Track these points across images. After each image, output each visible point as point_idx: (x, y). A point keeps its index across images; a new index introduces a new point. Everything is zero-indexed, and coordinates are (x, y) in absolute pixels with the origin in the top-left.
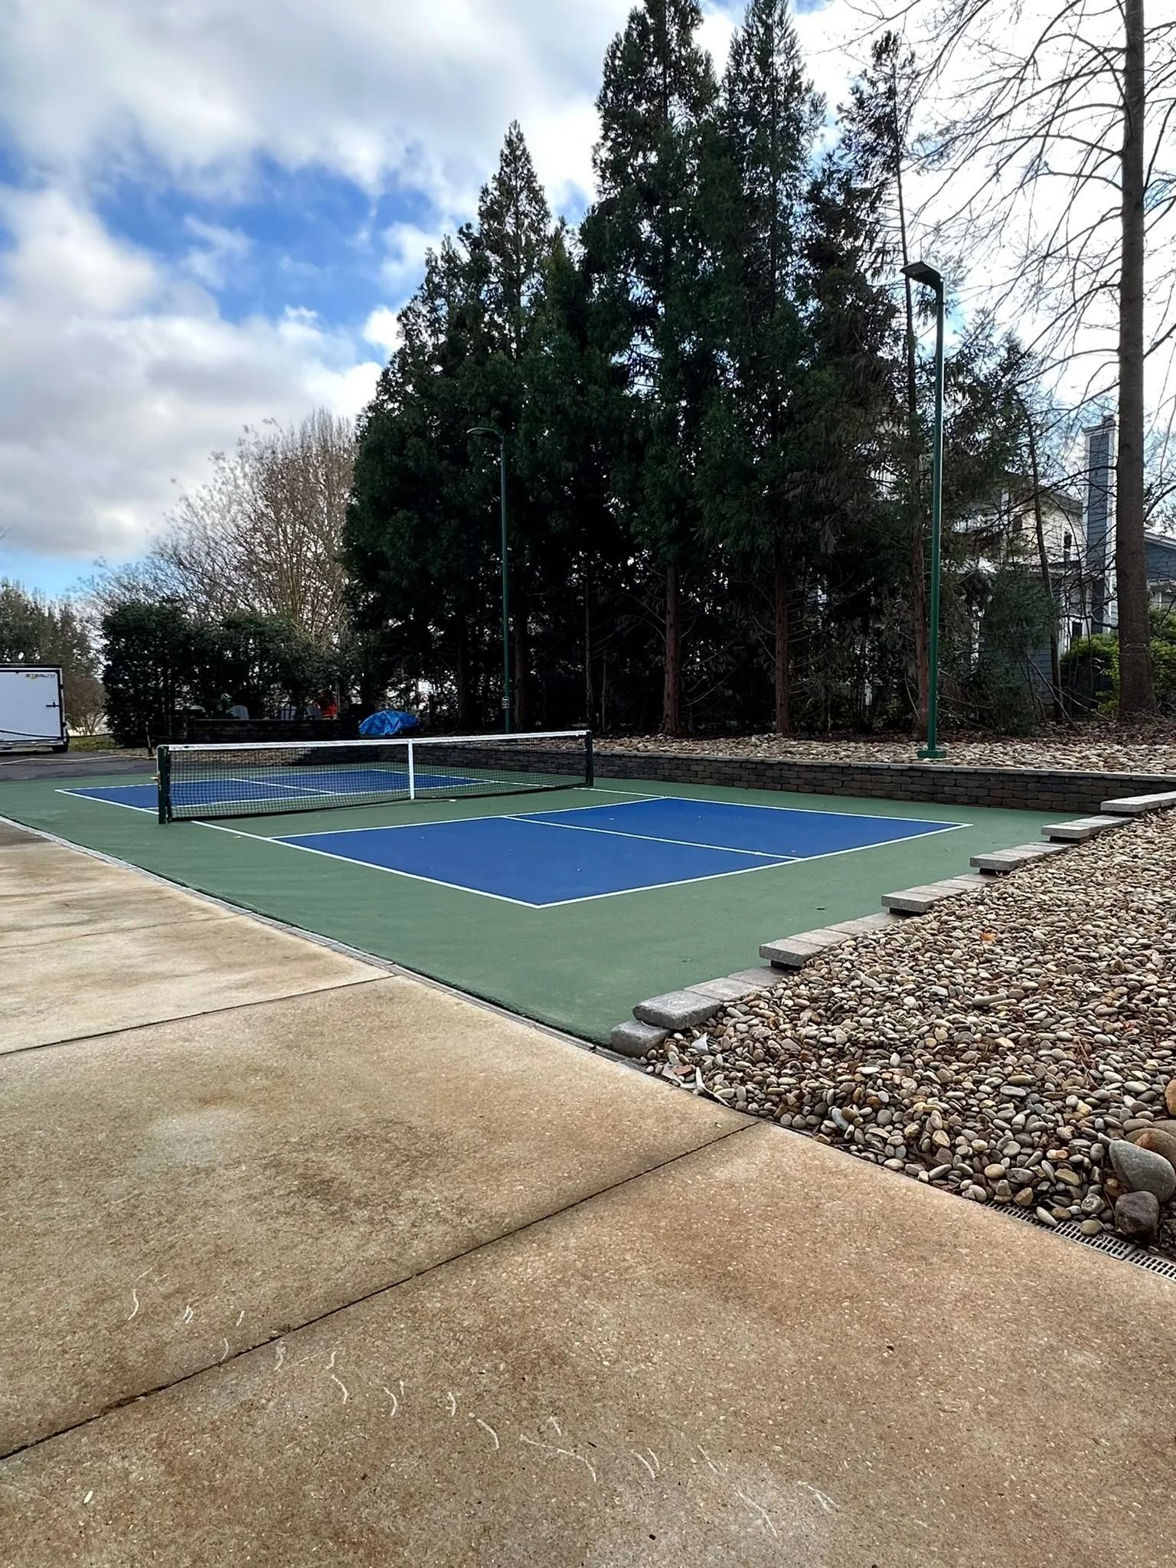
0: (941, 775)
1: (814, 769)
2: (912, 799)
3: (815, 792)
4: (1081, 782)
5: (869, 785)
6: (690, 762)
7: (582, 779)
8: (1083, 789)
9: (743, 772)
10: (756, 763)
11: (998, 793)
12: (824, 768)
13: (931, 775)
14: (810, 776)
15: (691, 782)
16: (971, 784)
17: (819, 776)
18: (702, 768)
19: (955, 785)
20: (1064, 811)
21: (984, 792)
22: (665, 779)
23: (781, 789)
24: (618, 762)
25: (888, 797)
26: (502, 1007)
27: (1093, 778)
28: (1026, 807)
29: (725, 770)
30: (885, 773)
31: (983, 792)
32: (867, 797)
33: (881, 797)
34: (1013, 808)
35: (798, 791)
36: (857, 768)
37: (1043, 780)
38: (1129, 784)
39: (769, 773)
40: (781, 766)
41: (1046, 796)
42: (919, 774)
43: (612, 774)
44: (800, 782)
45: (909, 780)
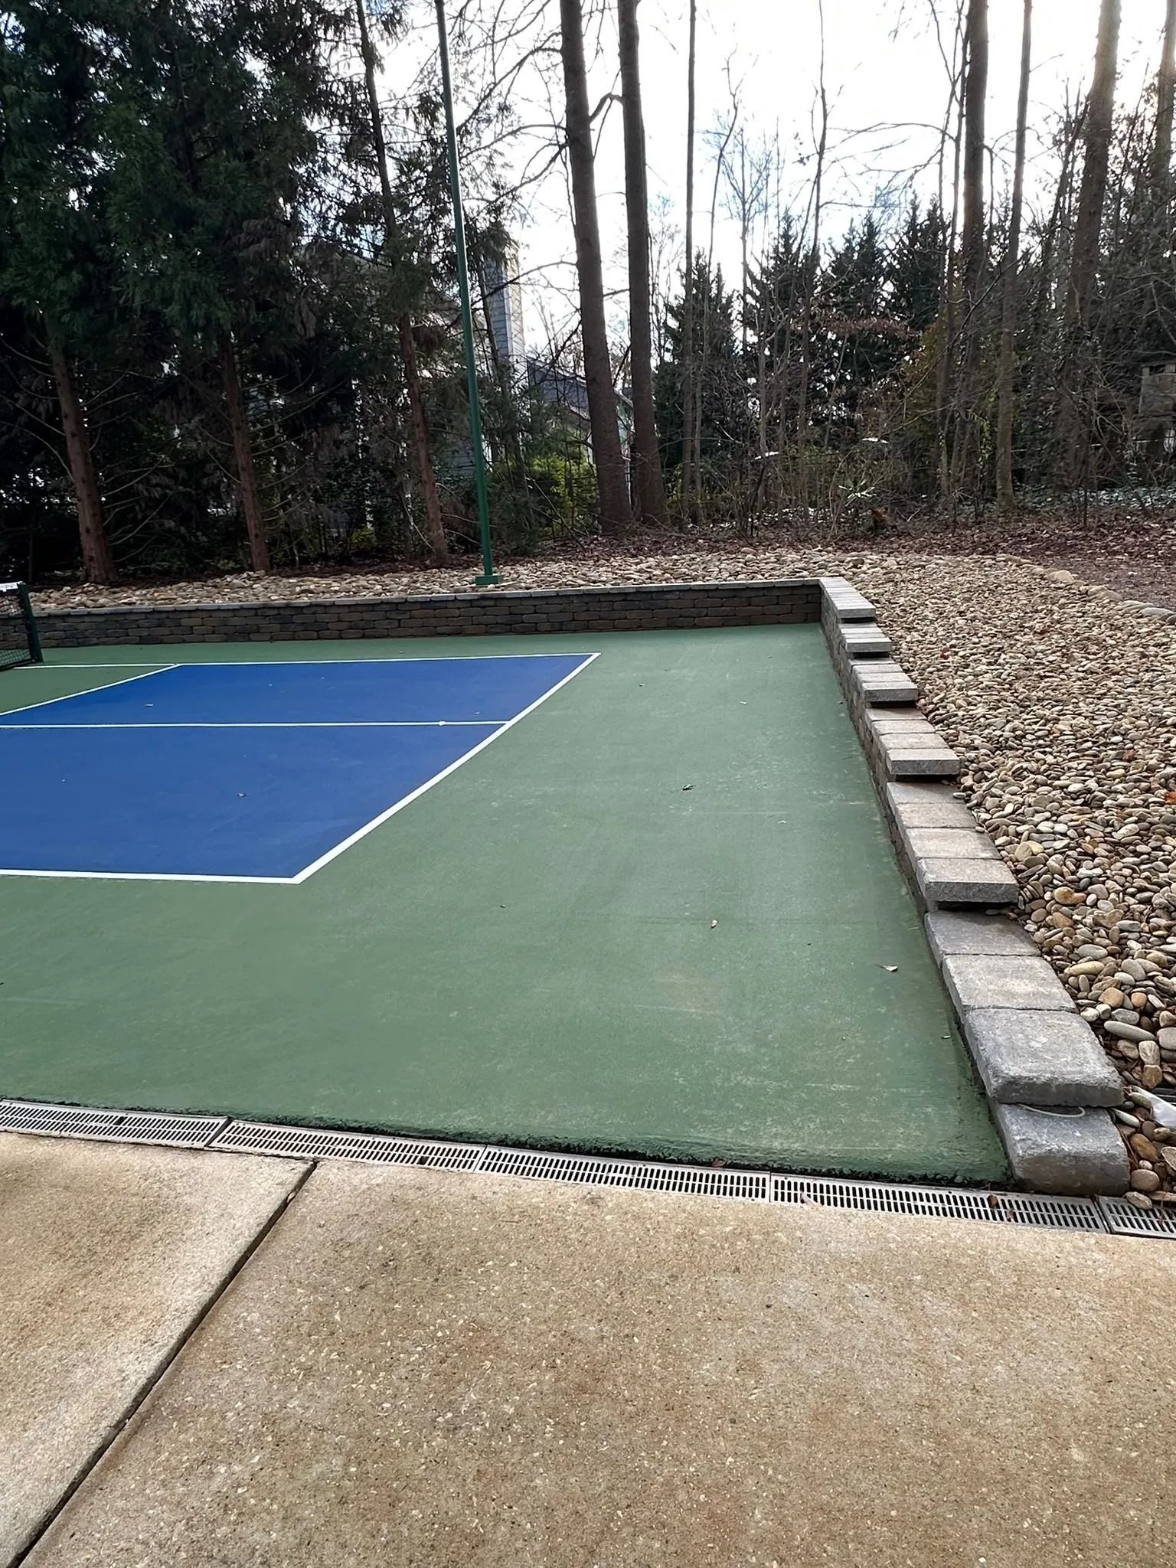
0: (519, 601)
1: (361, 609)
2: (486, 633)
3: (364, 637)
4: (668, 596)
5: (433, 622)
6: (179, 616)
7: (25, 654)
8: (671, 604)
9: (258, 621)
10: (279, 608)
11: (583, 616)
12: (371, 606)
13: (505, 603)
14: (355, 617)
15: (184, 642)
16: (552, 608)
17: (367, 616)
18: (198, 621)
19: (535, 613)
20: (655, 628)
21: (569, 616)
22: (143, 641)
23: (319, 638)
24: (60, 624)
25: (459, 632)
26: (643, 1157)
27: (680, 591)
28: (615, 629)
29: (237, 621)
30: (450, 605)
31: (567, 617)
32: (432, 636)
33: (449, 635)
34: (601, 631)
35: (341, 638)
36: (416, 602)
37: (629, 598)
38: (718, 594)
39: (298, 619)
40: (314, 609)
41: (634, 615)
42: (492, 603)
43: (54, 643)
44: (343, 626)
45: (482, 611)
